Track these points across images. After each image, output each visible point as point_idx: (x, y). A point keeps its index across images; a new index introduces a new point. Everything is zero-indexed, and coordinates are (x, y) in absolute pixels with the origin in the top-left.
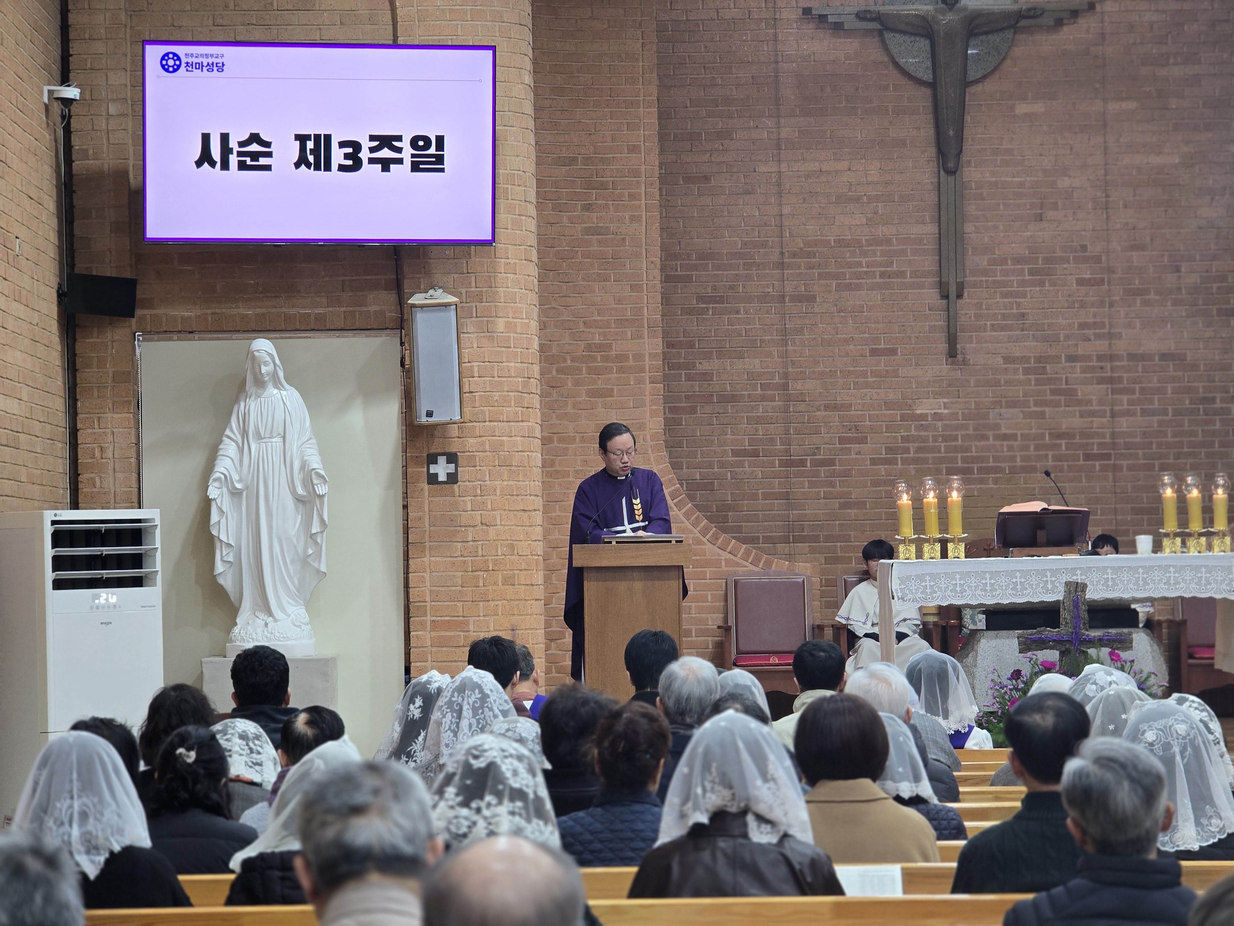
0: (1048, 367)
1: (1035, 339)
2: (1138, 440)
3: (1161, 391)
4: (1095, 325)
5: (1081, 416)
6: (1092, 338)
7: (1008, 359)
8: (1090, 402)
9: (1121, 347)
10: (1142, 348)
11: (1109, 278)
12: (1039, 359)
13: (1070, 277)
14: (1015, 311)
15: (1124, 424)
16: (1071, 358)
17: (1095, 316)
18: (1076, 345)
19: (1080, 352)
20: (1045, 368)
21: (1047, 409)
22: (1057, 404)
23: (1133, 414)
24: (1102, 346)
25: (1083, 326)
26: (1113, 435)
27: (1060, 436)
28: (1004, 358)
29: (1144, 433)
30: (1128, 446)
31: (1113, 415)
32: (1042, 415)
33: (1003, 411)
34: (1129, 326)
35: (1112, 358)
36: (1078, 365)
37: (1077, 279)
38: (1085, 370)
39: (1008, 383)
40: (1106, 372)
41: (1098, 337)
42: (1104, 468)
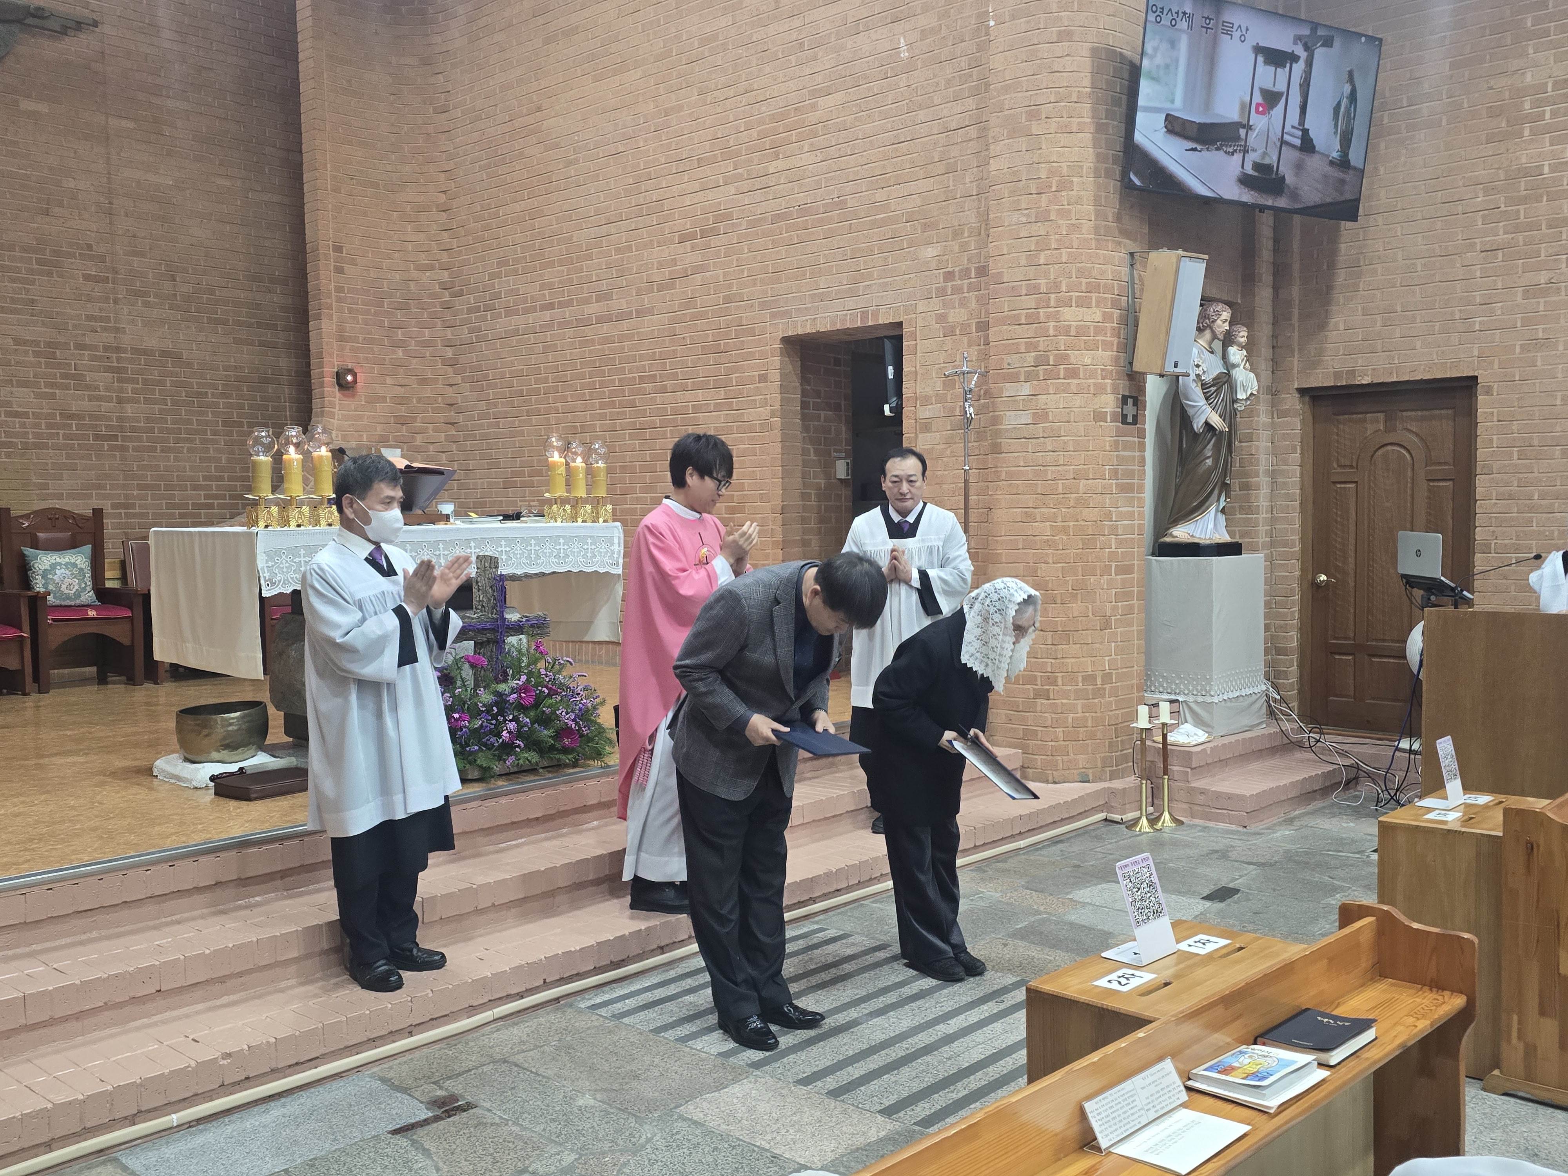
0: (58, 352)
1: (44, 324)
2: (142, 424)
3: (161, 383)
4: (101, 319)
5: (90, 400)
6: (99, 330)
7: (17, 341)
8: (97, 388)
9: (126, 340)
10: (145, 344)
11: (114, 278)
12: (49, 344)
13: (77, 272)
14: (24, 296)
15: (129, 410)
16: (81, 347)
17: (101, 310)
18: (84, 335)
19: (88, 341)
20: (55, 353)
21: (57, 391)
22: (67, 388)
23: (137, 401)
24: (107, 338)
25: (90, 318)
26: (120, 419)
27: (71, 417)
28: (14, 339)
29: (148, 419)
30: (133, 429)
31: (120, 401)
32: (53, 396)
33: (13, 389)
34: (133, 322)
35: (118, 349)
36: (86, 353)
37: (84, 275)
38: (93, 358)
39: (18, 363)
40: (113, 362)
41: (105, 329)
42: (112, 448)
